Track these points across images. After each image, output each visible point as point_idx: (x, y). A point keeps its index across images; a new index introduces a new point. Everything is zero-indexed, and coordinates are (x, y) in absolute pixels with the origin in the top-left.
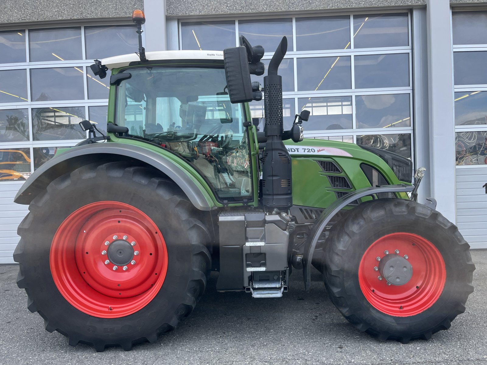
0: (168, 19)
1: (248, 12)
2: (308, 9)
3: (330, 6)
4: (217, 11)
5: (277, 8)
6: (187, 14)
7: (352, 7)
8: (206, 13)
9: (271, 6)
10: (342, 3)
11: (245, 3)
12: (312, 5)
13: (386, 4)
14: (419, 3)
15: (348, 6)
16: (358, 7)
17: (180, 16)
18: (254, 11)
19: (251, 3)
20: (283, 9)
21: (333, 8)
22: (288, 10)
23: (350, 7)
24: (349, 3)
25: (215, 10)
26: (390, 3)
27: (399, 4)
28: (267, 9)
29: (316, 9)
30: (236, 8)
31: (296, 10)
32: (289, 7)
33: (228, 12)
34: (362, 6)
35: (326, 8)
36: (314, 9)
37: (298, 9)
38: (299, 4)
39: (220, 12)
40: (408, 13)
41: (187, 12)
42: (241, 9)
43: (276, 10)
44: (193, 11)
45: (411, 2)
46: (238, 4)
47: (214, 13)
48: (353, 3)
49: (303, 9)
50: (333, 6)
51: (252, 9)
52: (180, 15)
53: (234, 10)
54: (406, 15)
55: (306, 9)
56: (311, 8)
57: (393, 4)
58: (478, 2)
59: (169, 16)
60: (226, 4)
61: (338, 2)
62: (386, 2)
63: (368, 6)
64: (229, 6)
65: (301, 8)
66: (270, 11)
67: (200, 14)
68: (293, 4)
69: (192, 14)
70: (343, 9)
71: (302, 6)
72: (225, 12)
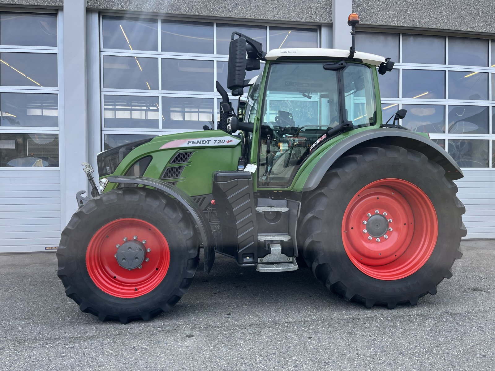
0: (89, 11)
1: (170, 12)
2: (228, 16)
3: (248, 15)
4: (139, 8)
5: (198, 12)
6: (108, 7)
7: (267, 19)
8: (128, 9)
9: (193, 9)
10: (259, 14)
11: (168, 4)
12: (232, 12)
13: (298, 19)
14: (327, 21)
15: (264, 17)
16: (273, 19)
17: (101, 9)
18: (176, 12)
19: (173, 4)
20: (204, 14)
21: (251, 18)
22: (209, 15)
23: (266, 18)
24: (265, 15)
25: (137, 7)
26: (302, 18)
27: (309, 20)
28: (188, 12)
29: (235, 17)
30: (158, 8)
31: (217, 15)
32: (210, 12)
33: (150, 10)
34: (276, 18)
35: (245, 17)
36: (233, 16)
37: (219, 15)
38: (219, 10)
39: (142, 9)
40: (317, 29)
41: (109, 6)
42: (163, 9)
43: (197, 14)
44: (115, 5)
45: (319, 19)
46: (160, 3)
47: (136, 10)
48: (268, 15)
49: (223, 15)
50: (250, 15)
51: (174, 10)
53: (156, 9)
54: (315, 31)
55: (225, 16)
56: (231, 15)
57: (304, 20)
58: (376, 24)
59: (90, 8)
60: (148, 3)
61: (255, 13)
62: (298, 18)
63: (282, 19)
64: (151, 4)
65: (221, 14)
66: (191, 14)
67: (122, 9)
68: (213, 9)
69: (114, 8)
70: (260, 19)
71: (223, 13)
72: (147, 10)
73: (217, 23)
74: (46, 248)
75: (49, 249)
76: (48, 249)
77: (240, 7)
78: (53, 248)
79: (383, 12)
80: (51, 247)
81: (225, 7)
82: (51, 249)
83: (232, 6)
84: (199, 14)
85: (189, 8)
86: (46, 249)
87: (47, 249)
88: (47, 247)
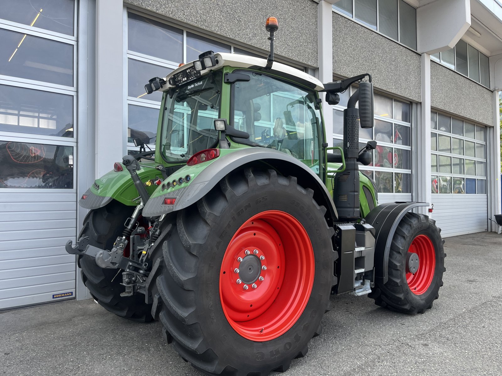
1: (202, 27)
4: (174, 15)
5: (226, 34)
6: (143, 6)
8: (163, 13)
9: (222, 30)
12: (252, 41)
17: (135, 6)
18: (208, 29)
20: (231, 37)
22: (235, 39)
28: (218, 31)
30: (192, 20)
31: (241, 41)
32: (235, 36)
33: (184, 20)
38: (242, 36)
39: (177, 17)
42: (196, 23)
44: (150, 5)
46: (194, 16)
47: (171, 16)
49: (245, 42)
51: (206, 26)
52: (136, 4)
53: (190, 21)
56: (251, 44)
57: (300, 61)
60: (183, 12)
64: (185, 14)
65: (244, 40)
66: (220, 34)
67: (157, 12)
68: (238, 34)
69: (149, 8)
72: (182, 20)
73: (234, 47)
74: (53, 296)
75: (59, 297)
76: (57, 297)
77: (258, 37)
78: (64, 295)
79: (346, 67)
80: (61, 294)
81: (247, 35)
82: (60, 297)
83: (252, 35)
84: (227, 36)
85: (219, 27)
86: (53, 298)
87: (55, 298)
88: (55, 295)
